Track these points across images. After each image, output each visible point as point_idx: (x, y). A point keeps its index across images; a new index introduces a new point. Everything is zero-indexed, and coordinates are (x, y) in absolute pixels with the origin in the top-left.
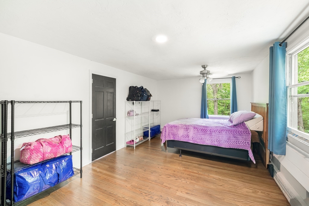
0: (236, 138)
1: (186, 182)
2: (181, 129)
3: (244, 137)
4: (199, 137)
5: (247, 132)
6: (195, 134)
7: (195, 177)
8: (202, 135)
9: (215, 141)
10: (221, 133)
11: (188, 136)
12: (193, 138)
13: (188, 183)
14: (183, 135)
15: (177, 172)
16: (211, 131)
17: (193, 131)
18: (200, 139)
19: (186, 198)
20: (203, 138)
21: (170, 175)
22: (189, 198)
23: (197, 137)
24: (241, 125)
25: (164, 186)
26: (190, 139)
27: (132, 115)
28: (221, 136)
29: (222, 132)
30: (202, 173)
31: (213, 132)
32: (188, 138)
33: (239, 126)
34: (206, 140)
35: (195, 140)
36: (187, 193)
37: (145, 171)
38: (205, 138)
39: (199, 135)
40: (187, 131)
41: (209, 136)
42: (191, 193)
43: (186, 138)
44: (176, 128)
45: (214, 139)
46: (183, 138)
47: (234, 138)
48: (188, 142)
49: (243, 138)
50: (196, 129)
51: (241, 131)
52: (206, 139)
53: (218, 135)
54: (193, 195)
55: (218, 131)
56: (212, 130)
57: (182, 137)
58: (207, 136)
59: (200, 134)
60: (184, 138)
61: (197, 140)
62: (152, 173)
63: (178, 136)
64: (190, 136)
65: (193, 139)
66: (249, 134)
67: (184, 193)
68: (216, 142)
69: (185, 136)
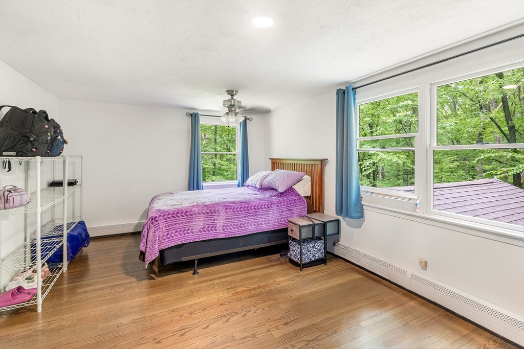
0: (290, 211)
1: (263, 309)
2: (198, 215)
3: (300, 207)
4: (236, 224)
5: (301, 200)
6: (228, 219)
7: (264, 295)
8: (242, 218)
9: (262, 223)
10: (271, 208)
11: (213, 227)
12: (224, 228)
13: (266, 308)
14: (204, 228)
15: (227, 303)
16: (256, 207)
17: (225, 214)
18: (238, 226)
19: (294, 332)
20: (243, 223)
21: (225, 316)
22: (296, 329)
23: (233, 224)
24: (290, 192)
25: (241, 341)
26: (218, 231)
27: (17, 202)
28: (271, 213)
29: (272, 206)
30: (264, 284)
31: (259, 209)
32: (215, 231)
33: (287, 193)
34: (248, 226)
35: (229, 230)
36: (285, 324)
37: (159, 342)
38: (247, 222)
39: (236, 220)
40: (212, 216)
41: (253, 217)
42: (290, 321)
43: (211, 232)
44: (187, 215)
45: (261, 220)
46: (203, 232)
47: (288, 212)
48: (215, 239)
49: (297, 209)
50: (231, 208)
51: (295, 200)
52: (248, 224)
53: (266, 213)
54: (296, 321)
55: (266, 206)
56: (257, 205)
57: (201, 232)
58: (250, 217)
59: (237, 218)
60: (207, 232)
61: (233, 230)
62: (183, 335)
63: (193, 233)
64: (218, 226)
65: (226, 230)
66: (304, 202)
67: (281, 327)
68: (264, 225)
69: (209, 227)
